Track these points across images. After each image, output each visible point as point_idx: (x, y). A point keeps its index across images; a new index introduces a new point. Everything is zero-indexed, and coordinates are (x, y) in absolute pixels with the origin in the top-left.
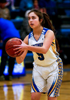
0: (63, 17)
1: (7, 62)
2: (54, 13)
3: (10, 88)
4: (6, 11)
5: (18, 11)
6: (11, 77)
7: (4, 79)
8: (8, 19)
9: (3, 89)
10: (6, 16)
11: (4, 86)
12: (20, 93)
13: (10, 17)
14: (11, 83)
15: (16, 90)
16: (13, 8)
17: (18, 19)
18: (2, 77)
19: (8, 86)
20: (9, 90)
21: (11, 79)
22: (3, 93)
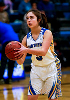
0: (62, 20)
1: (7, 66)
2: (53, 16)
3: (10, 91)
4: (5, 15)
5: (17, 14)
6: (11, 81)
7: (4, 83)
8: (7, 22)
9: (3, 93)
10: (5, 20)
11: (4, 90)
12: (20, 97)
13: (9, 21)
14: (10, 87)
15: (16, 94)
16: (12, 12)
17: (17, 22)
18: (2, 80)
19: (8, 90)
20: (9, 93)
21: (11, 83)
22: (3, 97)
